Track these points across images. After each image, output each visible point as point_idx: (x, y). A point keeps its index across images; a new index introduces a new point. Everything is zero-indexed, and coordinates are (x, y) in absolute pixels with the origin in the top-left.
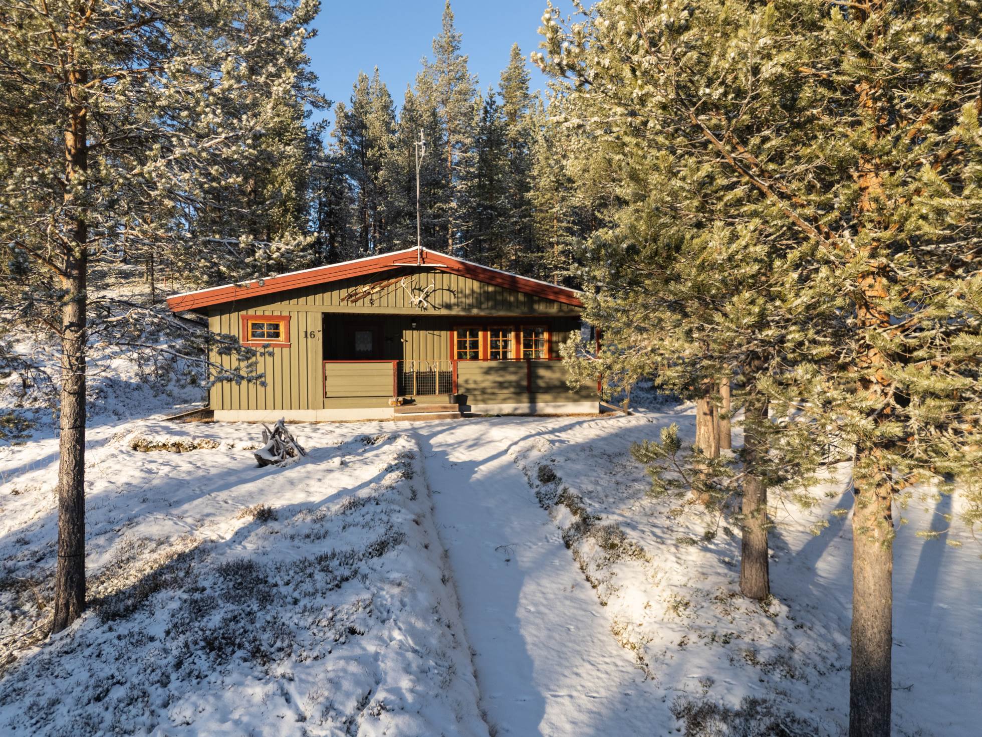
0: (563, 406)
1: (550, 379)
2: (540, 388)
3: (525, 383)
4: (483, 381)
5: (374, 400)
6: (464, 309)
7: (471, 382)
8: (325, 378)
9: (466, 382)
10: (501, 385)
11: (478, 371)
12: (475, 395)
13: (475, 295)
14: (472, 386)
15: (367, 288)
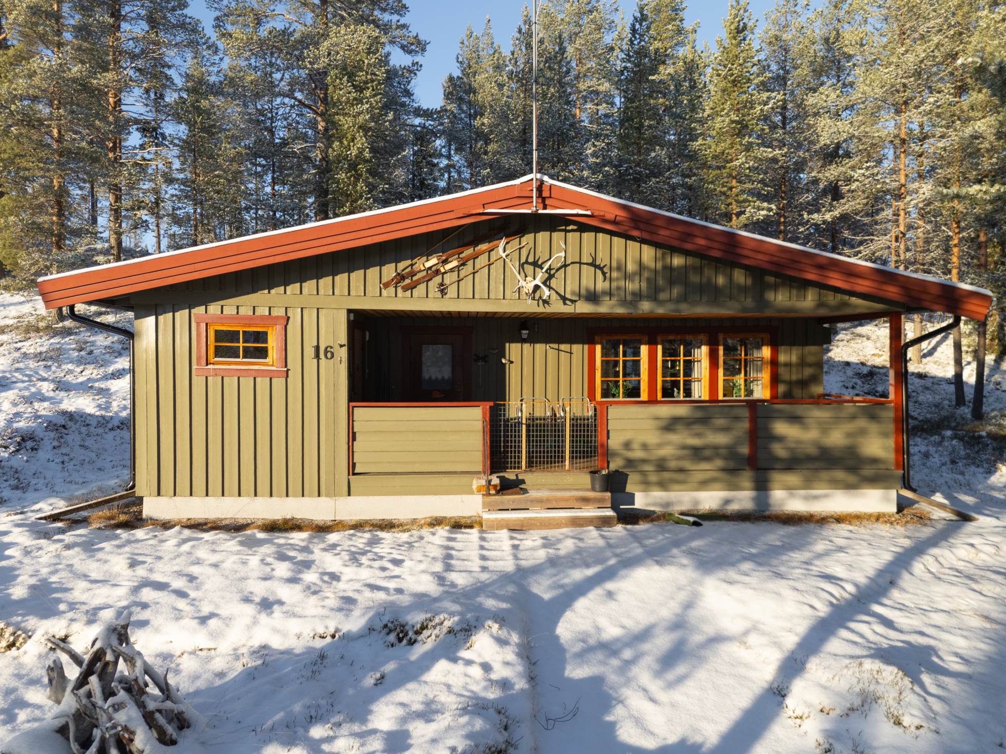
0: (826, 496)
1: (799, 442)
2: (778, 459)
3: (745, 450)
4: (660, 446)
5: (445, 480)
6: (623, 302)
7: (635, 446)
8: (352, 436)
9: (627, 445)
10: (697, 453)
11: (650, 424)
12: (643, 473)
13: (646, 274)
14: (638, 454)
15: (433, 261)
